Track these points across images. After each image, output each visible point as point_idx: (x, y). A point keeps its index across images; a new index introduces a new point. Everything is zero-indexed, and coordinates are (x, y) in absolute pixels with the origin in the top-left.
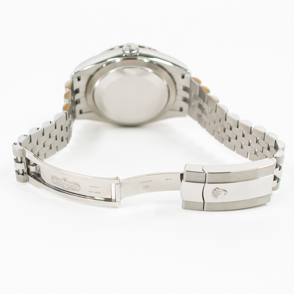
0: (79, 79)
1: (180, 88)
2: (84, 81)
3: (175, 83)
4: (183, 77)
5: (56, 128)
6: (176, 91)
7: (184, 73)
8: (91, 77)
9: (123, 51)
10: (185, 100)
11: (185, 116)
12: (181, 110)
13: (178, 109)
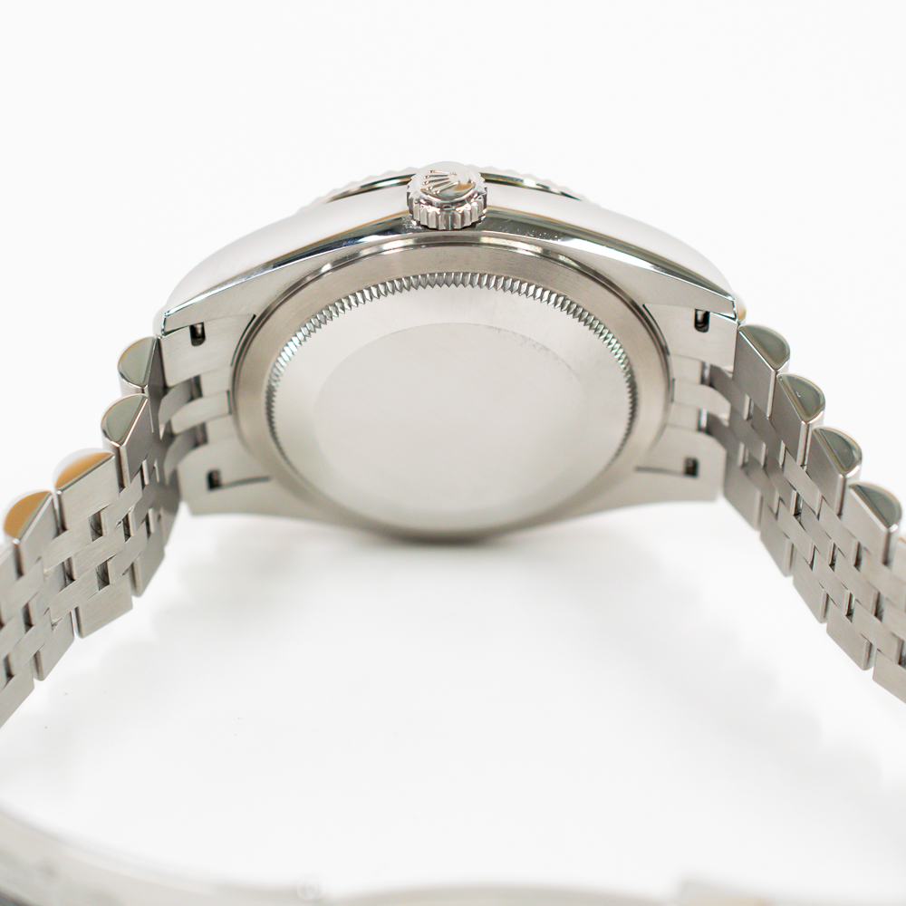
0: (197, 336)
1: (686, 372)
2: (221, 345)
3: (664, 351)
4: (702, 323)
5: (20, 573)
6: (670, 383)
7: (704, 302)
8: (258, 323)
9: (410, 202)
10: (712, 428)
11: (708, 497)
12: (692, 469)
13: (680, 466)
